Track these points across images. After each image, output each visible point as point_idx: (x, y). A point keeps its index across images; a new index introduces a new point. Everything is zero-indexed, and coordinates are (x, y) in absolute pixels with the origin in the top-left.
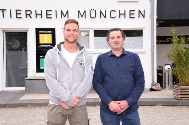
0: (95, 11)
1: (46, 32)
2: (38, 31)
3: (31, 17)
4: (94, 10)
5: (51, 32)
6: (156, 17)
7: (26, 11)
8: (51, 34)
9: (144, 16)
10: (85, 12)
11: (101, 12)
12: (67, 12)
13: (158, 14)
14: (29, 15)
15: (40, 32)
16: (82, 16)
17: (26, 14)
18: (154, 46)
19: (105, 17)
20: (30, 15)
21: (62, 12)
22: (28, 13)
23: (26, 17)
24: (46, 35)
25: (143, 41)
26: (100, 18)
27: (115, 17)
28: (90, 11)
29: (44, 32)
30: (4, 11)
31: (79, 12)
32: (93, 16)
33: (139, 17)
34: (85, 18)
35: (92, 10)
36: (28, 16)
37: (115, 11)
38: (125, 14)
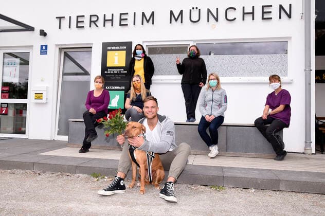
0: (200, 10)
1: (117, 48)
2: (107, 47)
3: (97, 26)
4: (197, 8)
5: (125, 48)
6: (313, 17)
7: (91, 16)
8: (125, 52)
9: (289, 16)
10: (181, 12)
11: (209, 11)
12: (153, 14)
13: (318, 11)
14: (94, 22)
15: (109, 48)
16: (176, 20)
17: (91, 22)
18: (311, 70)
19: (217, 19)
20: (96, 23)
21: (143, 14)
22: (94, 19)
23: (90, 26)
24: (117, 53)
25: (287, 63)
26: (208, 21)
27: (235, 19)
28: (190, 10)
29: (115, 48)
30: (62, 19)
31: (172, 13)
32: (195, 18)
33: (280, 18)
34: (182, 22)
35: (193, 8)
36: (93, 24)
37: (235, 9)
38: (253, 13)
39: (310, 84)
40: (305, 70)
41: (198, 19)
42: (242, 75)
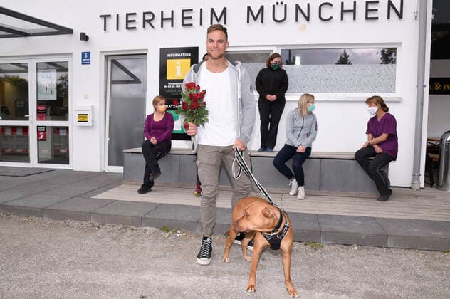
0: (286, 5)
1: (179, 55)
2: (165, 54)
3: (153, 27)
4: (282, 3)
5: (190, 55)
6: (430, 17)
7: (144, 13)
8: (189, 60)
9: (400, 16)
10: (262, 8)
11: (298, 7)
12: (225, 10)
13: (436, 10)
14: (149, 21)
15: (169, 55)
16: (255, 19)
17: (145, 21)
18: (424, 86)
19: (308, 18)
20: (152, 23)
21: (212, 11)
22: (148, 17)
23: (144, 27)
24: (179, 62)
25: (395, 75)
26: (297, 21)
27: (331, 18)
28: (274, 6)
29: (176, 55)
30: (108, 19)
31: (249, 9)
32: (280, 16)
33: (389, 17)
34: (262, 22)
35: (277, 3)
36: (147, 25)
37: (331, 5)
38: (354, 11)
39: (422, 104)
40: (417, 86)
41: (283, 18)
42: (338, 90)
